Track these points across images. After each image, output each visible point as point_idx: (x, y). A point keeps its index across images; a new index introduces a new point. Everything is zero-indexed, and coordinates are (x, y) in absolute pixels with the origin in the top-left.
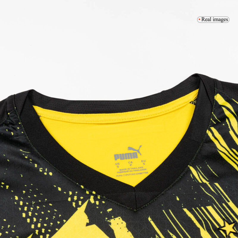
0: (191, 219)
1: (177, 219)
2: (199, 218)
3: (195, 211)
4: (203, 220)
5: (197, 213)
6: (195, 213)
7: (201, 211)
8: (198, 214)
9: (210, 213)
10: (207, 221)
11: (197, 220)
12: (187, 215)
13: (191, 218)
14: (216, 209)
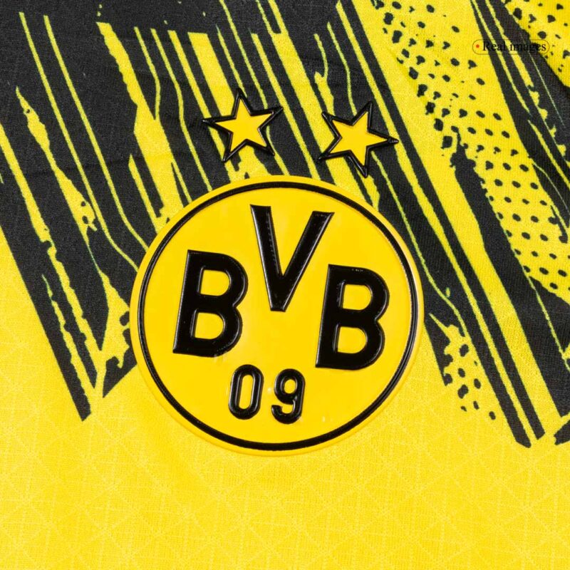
0: (116, 65)
1: (63, 56)
2: (147, 67)
3: (141, 42)
4: (160, 78)
5: (144, 49)
6: (140, 47)
7: (163, 44)
8: (146, 54)
9: (196, 58)
10: (173, 85)
11: (136, 72)
12: (106, 49)
13: (118, 61)
14: (223, 50)
